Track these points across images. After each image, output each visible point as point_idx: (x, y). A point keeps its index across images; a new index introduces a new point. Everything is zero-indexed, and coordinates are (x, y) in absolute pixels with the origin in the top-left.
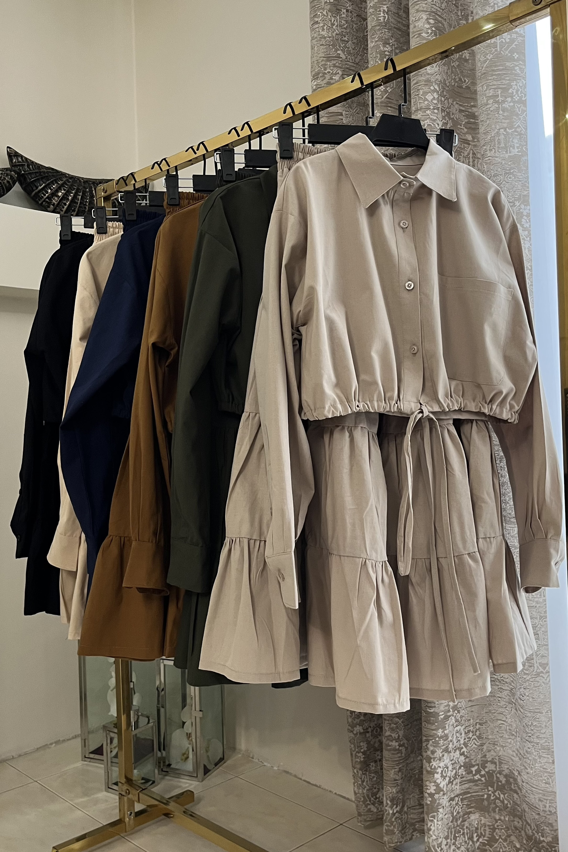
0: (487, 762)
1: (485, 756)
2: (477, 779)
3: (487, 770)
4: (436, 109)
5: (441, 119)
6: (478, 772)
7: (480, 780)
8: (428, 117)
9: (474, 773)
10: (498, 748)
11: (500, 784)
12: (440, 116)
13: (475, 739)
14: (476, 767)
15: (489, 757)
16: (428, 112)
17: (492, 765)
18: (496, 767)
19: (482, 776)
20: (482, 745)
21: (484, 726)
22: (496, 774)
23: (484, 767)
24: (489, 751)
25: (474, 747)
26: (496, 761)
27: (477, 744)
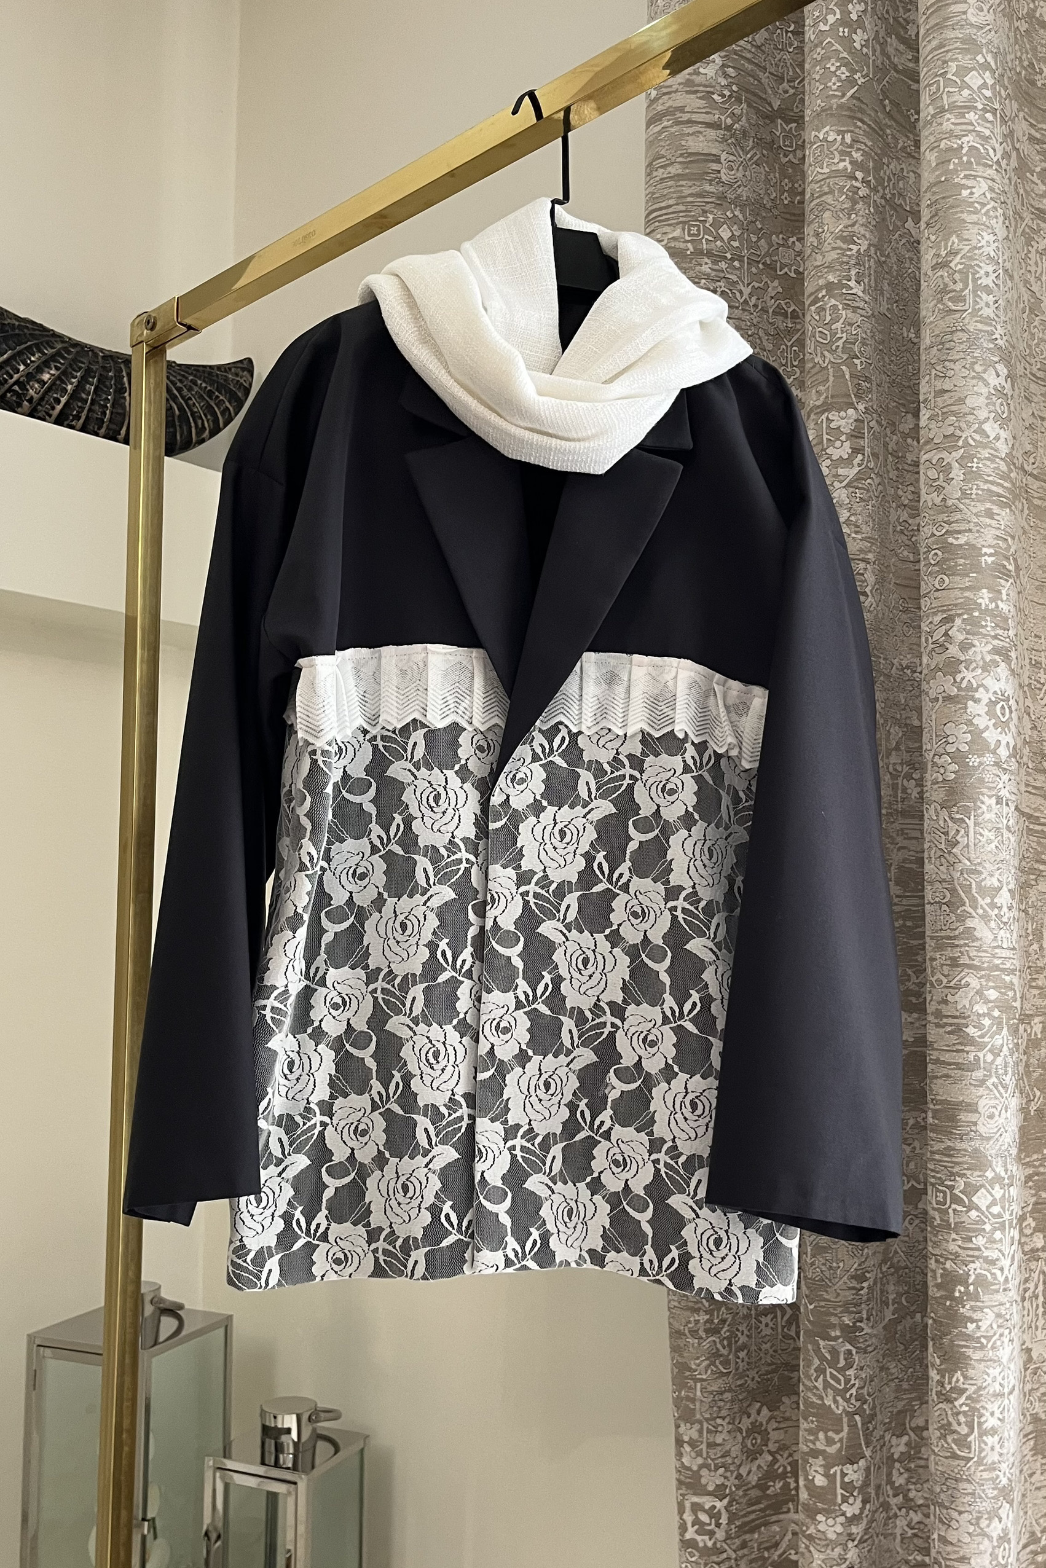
4: (988, 111)
5: (999, 140)
12: (997, 130)
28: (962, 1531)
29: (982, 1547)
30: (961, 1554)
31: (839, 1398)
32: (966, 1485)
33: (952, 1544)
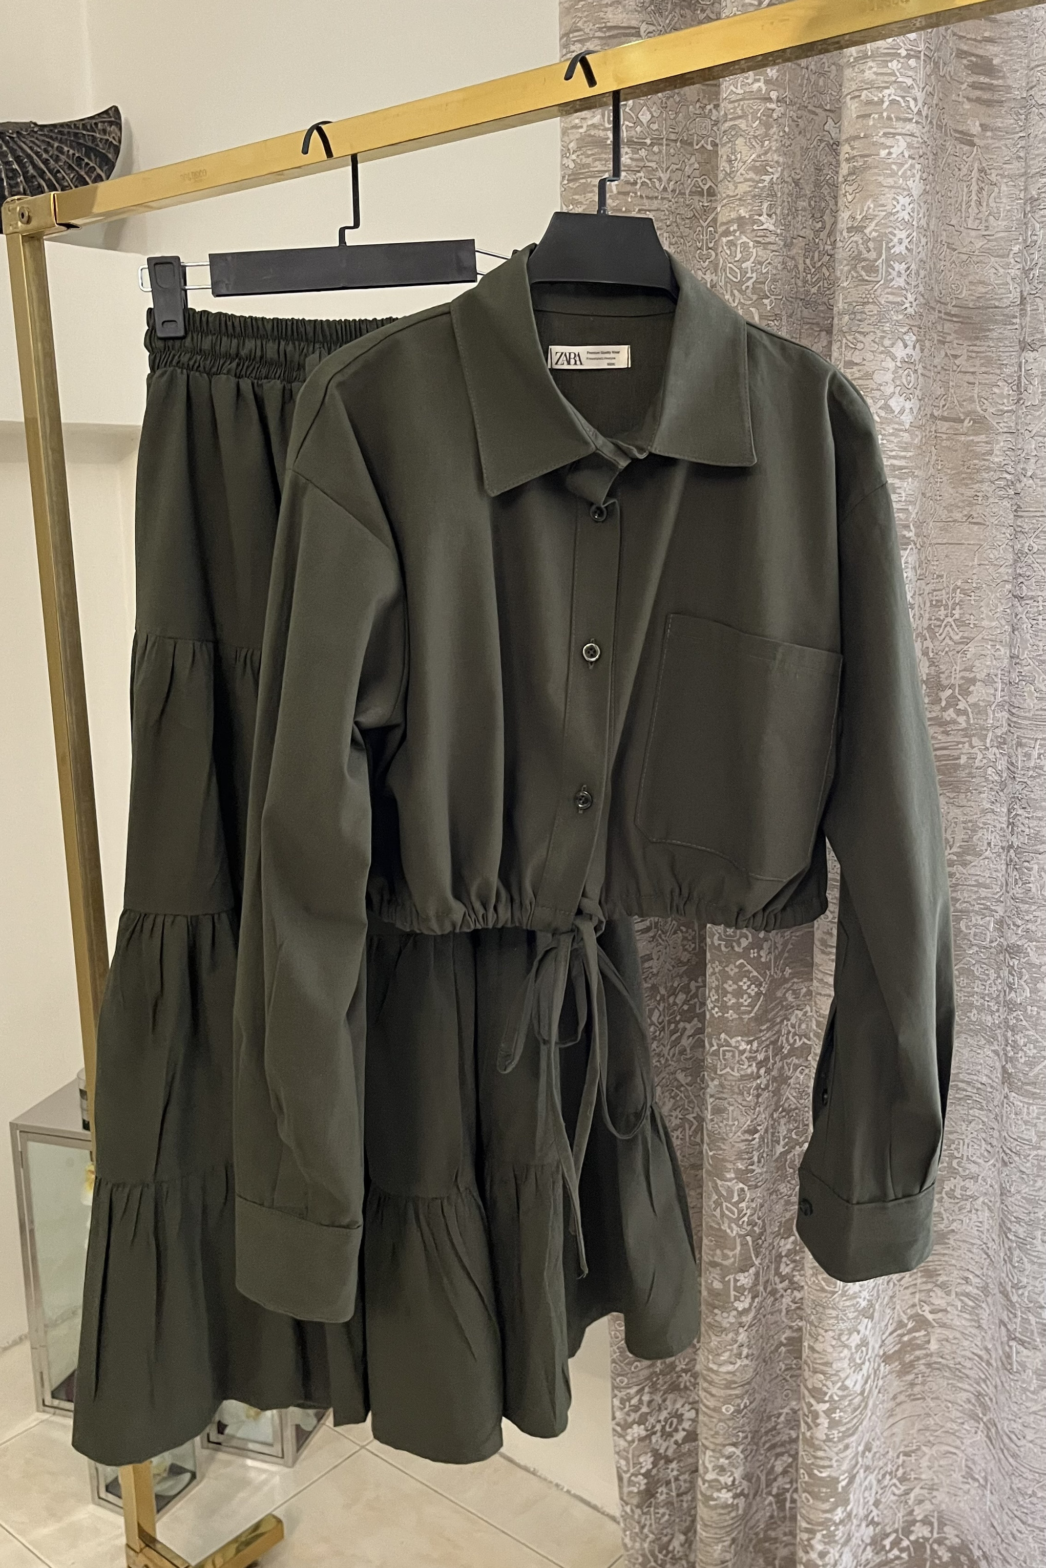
0: (914, 1522)
1: (911, 1513)
2: (892, 1557)
3: (912, 1538)
4: (912, 57)
5: (922, 86)
6: (896, 1543)
7: (898, 1558)
8: (894, 79)
9: (888, 1548)
10: (939, 1498)
11: (937, 1562)
12: (921, 74)
13: (895, 1485)
14: (893, 1536)
15: (918, 1515)
16: (894, 65)
17: (925, 1527)
18: (932, 1532)
19: (902, 1550)
20: (907, 1493)
21: (913, 1458)
22: (931, 1545)
23: (907, 1532)
24: (920, 1502)
25: (892, 1501)
26: (932, 1520)
27: (897, 1492)
28: (826, 1343)
29: (842, 1355)
30: (825, 1360)
31: (733, 1225)
32: (831, 1311)
33: (818, 1352)
